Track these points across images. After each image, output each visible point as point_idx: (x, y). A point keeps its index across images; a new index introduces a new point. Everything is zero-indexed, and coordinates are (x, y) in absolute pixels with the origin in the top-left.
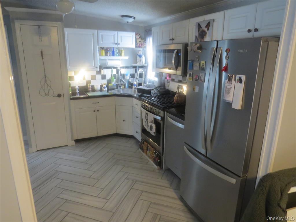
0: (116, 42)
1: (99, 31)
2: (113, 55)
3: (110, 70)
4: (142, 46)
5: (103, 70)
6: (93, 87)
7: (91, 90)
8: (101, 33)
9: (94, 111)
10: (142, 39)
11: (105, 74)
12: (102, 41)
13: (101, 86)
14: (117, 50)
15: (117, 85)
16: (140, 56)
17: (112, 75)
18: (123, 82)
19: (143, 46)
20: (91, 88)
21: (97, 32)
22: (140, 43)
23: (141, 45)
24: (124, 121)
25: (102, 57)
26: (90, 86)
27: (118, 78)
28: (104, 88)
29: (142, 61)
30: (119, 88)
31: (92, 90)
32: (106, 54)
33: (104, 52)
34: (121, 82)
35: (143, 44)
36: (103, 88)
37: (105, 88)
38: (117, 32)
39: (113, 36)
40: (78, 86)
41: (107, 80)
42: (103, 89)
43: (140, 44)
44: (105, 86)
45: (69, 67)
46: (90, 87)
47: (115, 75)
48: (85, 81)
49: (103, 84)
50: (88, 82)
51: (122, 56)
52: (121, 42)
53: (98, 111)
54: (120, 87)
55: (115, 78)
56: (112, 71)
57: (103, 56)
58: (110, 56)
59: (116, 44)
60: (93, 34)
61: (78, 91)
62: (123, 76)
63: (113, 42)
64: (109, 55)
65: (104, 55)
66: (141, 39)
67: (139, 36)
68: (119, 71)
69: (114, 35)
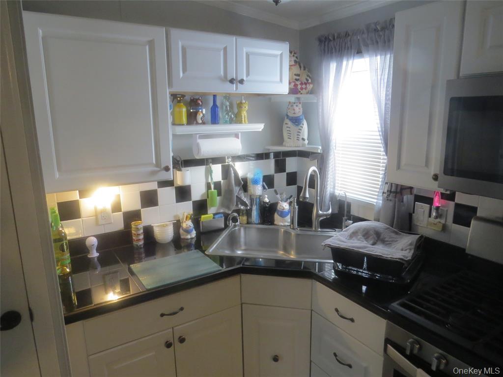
0: (232, 74)
1: (175, 33)
2: (215, 120)
3: (201, 169)
4: (302, 89)
5: (180, 170)
6: (148, 232)
7: (141, 243)
8: (183, 38)
9: (169, 345)
10: (302, 68)
11: (187, 183)
12: (184, 70)
13: (177, 225)
14: (228, 104)
15: (226, 217)
16: (296, 121)
17: (208, 186)
18: (244, 204)
19: (306, 88)
20: (142, 237)
21: (167, 37)
22: (297, 80)
23: (299, 87)
24: (276, 359)
25: (180, 130)
26: (138, 229)
27: (230, 191)
28: (188, 231)
29: (301, 137)
30: (231, 224)
31: (145, 244)
32: (192, 118)
33: (184, 110)
34: (237, 205)
35: (306, 84)
36: (181, 231)
37: (192, 231)
38: (234, 38)
39: (222, 53)
40: (97, 236)
41: (194, 202)
42: (182, 237)
43: (298, 83)
44: (188, 224)
45: (57, 175)
46: (139, 235)
47: (217, 185)
48: (121, 213)
49: (181, 217)
50: (132, 217)
51: (240, 122)
52: (248, 74)
53: (182, 340)
54: (235, 220)
55: (219, 194)
56: (209, 172)
57: (183, 125)
58: (203, 123)
59: (232, 81)
60: (151, 43)
61: (95, 254)
62: (244, 185)
63: (222, 73)
64: (200, 121)
65: (184, 119)
66: (300, 67)
67: (295, 58)
68: (232, 172)
69: (225, 49)
